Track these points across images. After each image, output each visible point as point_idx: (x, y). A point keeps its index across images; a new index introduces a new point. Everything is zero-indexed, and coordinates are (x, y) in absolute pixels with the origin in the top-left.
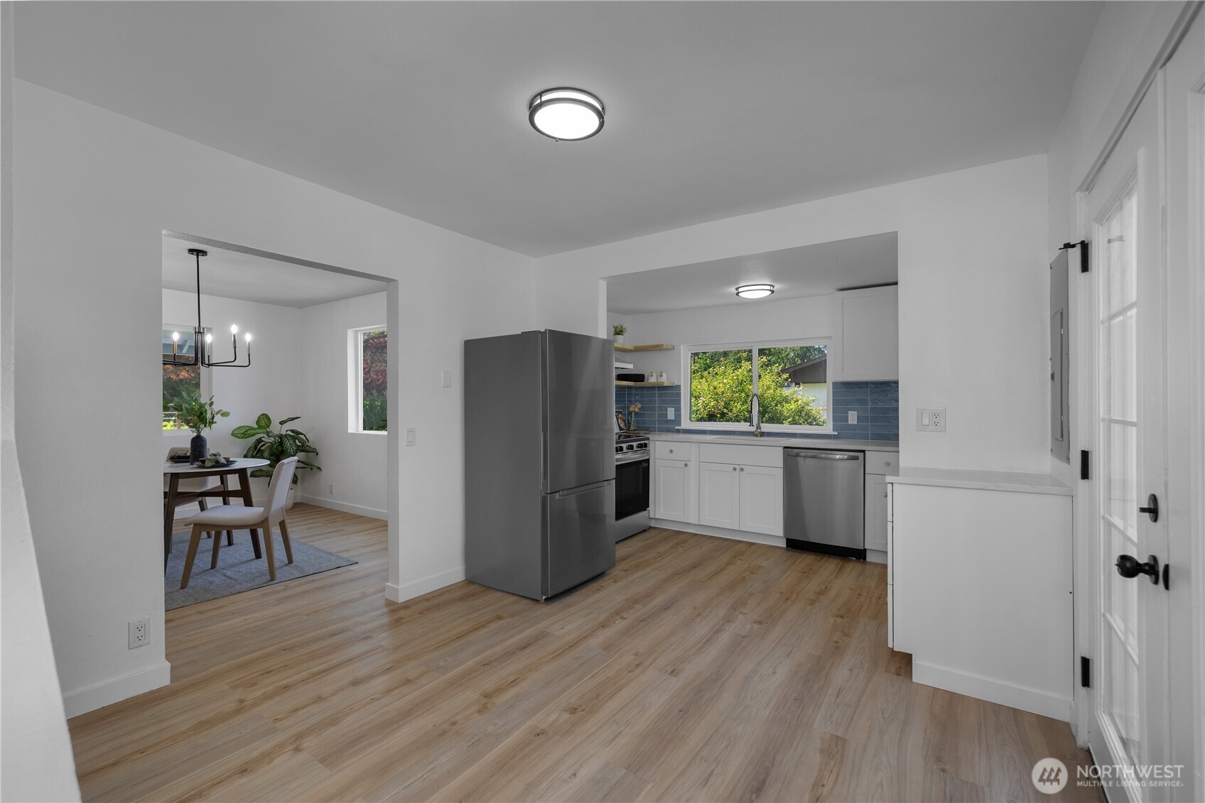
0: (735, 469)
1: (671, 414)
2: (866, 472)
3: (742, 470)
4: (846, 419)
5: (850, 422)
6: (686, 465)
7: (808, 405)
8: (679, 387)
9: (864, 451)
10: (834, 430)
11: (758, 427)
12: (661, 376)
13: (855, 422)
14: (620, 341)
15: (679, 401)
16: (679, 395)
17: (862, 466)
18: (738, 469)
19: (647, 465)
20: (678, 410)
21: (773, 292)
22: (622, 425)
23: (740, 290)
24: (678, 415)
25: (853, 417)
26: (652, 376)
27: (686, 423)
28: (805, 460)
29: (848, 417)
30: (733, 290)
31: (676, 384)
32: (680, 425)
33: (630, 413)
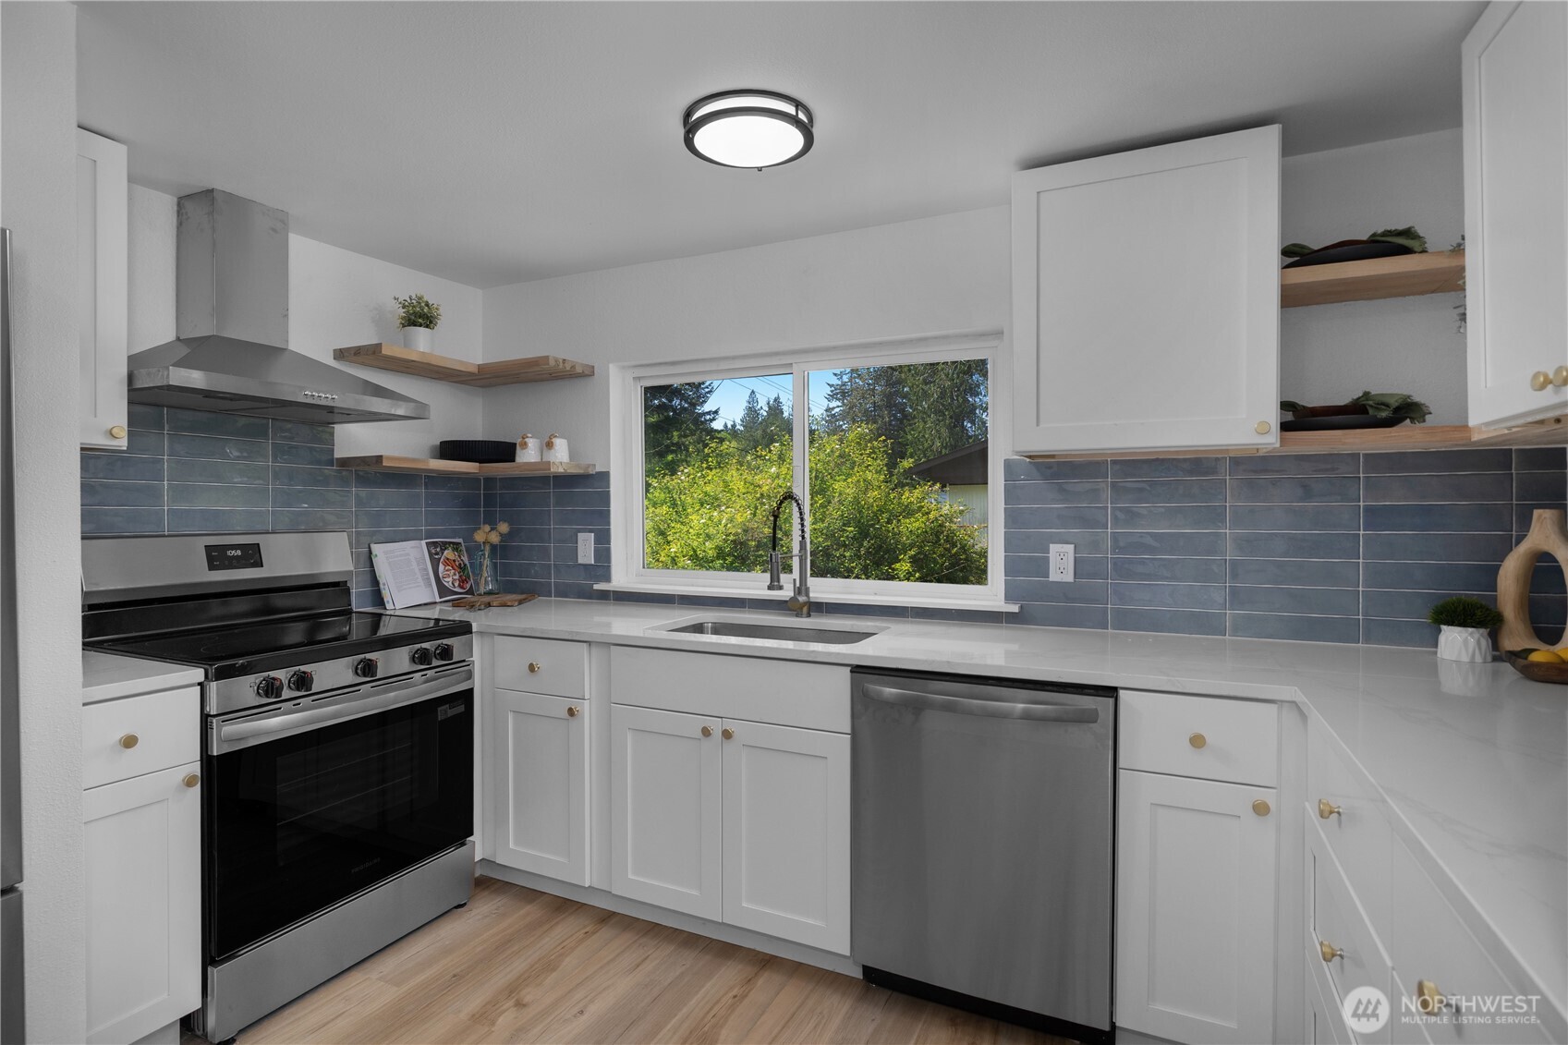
0: (706, 732)
1: (586, 550)
2: (1122, 763)
3: (727, 735)
4: (1042, 566)
5: (1055, 575)
6: (571, 712)
7: (951, 521)
8: (604, 476)
9: (1111, 692)
10: (1009, 597)
11: (802, 589)
12: (549, 445)
13: (1069, 577)
14: (423, 343)
15: (604, 516)
16: (605, 498)
17: (1111, 743)
18: (717, 733)
19: (461, 709)
20: (603, 538)
22: (448, 582)
24: (603, 554)
25: (1061, 562)
26: (524, 445)
27: (624, 575)
29: (1047, 559)
31: (599, 469)
32: (608, 579)
33: (478, 547)
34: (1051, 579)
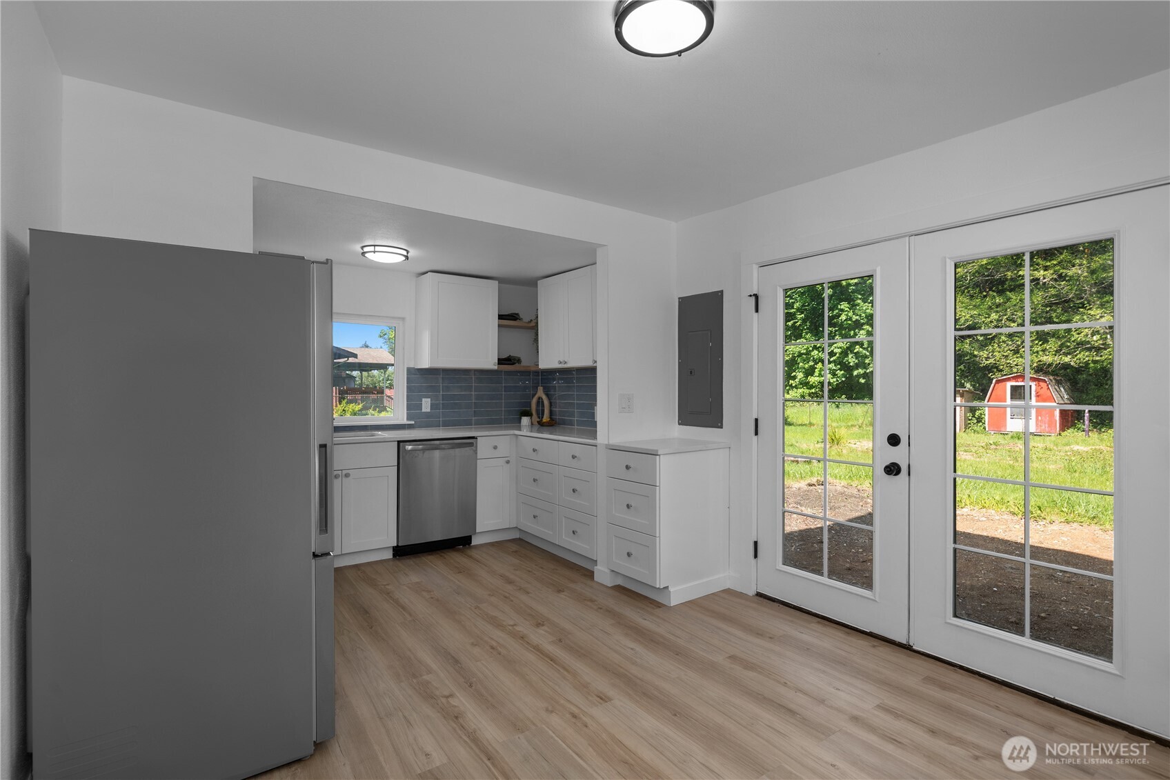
3: (347, 475)
4: (420, 407)
5: (424, 410)
9: (475, 438)
10: (408, 419)
13: (429, 410)
17: (476, 452)
18: (342, 476)
21: (407, 257)
23: (366, 249)
25: (426, 405)
28: (424, 453)
29: (421, 404)
30: (357, 248)
34: (423, 411)
